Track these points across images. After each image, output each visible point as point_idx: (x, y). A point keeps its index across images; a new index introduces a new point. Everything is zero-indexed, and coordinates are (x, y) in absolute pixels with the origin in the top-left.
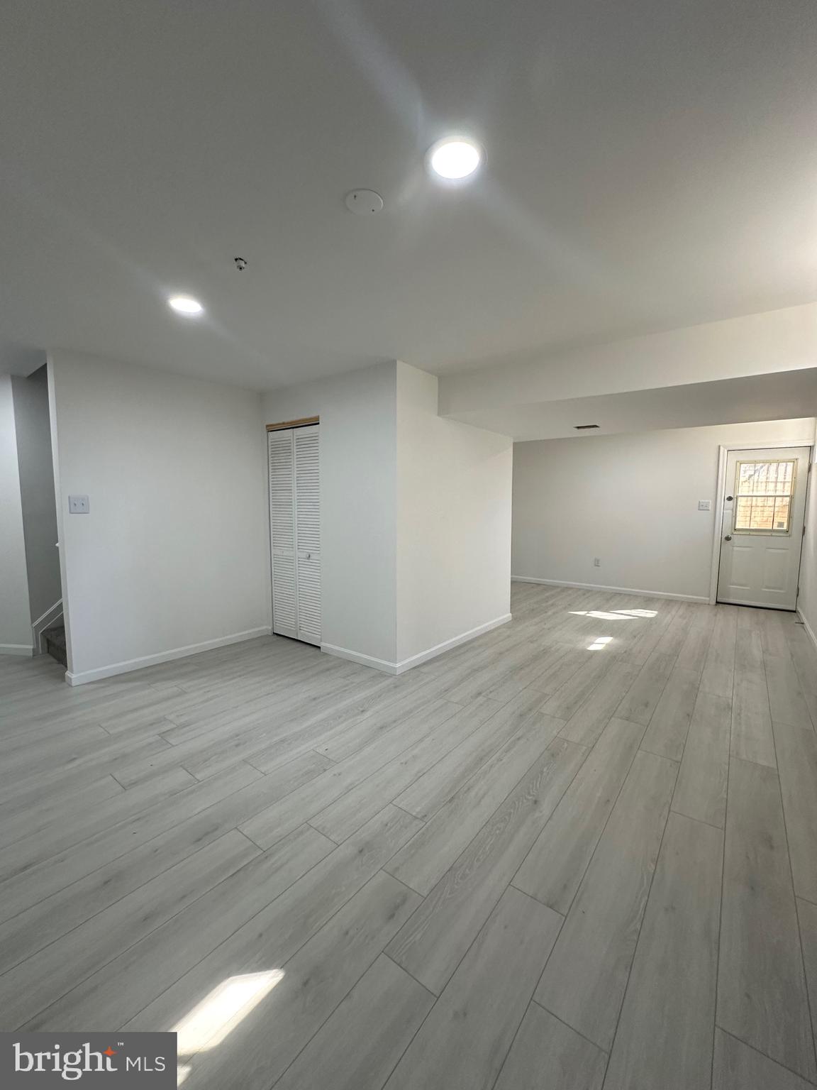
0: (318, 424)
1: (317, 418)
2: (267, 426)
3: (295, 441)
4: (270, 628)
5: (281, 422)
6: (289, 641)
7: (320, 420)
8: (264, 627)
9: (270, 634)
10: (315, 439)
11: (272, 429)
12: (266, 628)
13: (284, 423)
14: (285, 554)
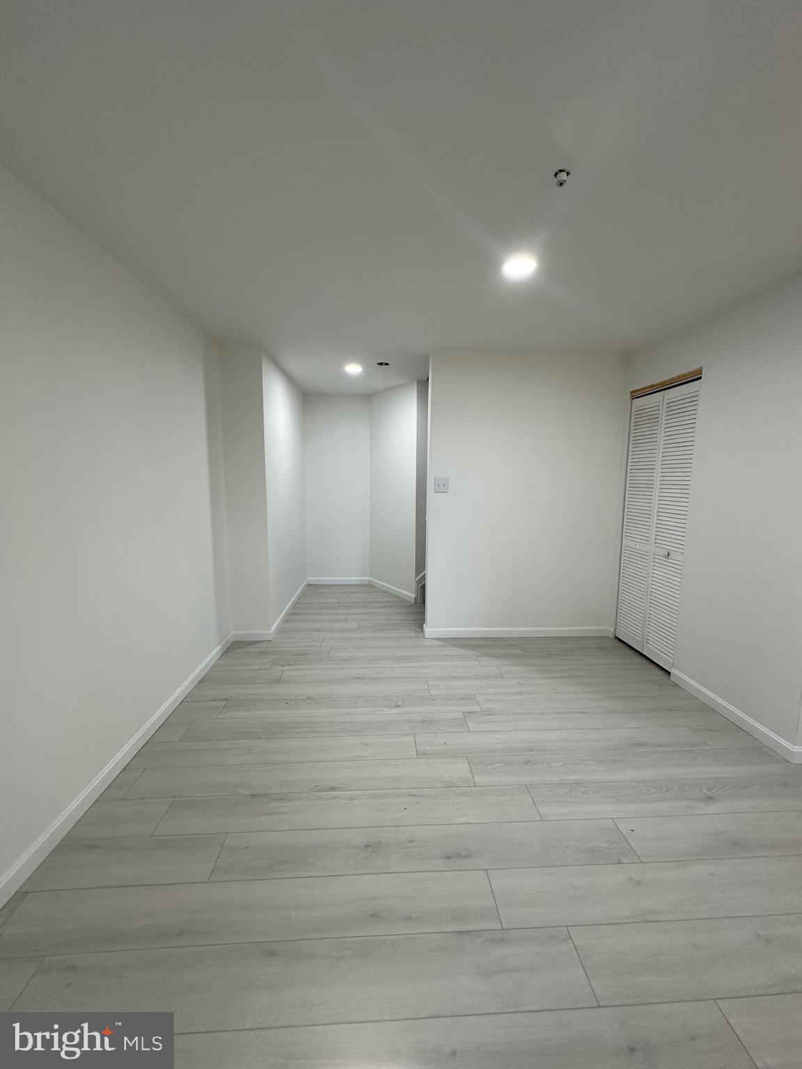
0: (700, 378)
1: (700, 371)
2: (632, 392)
3: (665, 406)
4: (612, 629)
5: (649, 384)
6: (632, 652)
7: (703, 373)
8: (605, 628)
9: (611, 637)
10: (694, 399)
11: (636, 395)
12: (608, 629)
13: (652, 386)
14: (638, 547)
